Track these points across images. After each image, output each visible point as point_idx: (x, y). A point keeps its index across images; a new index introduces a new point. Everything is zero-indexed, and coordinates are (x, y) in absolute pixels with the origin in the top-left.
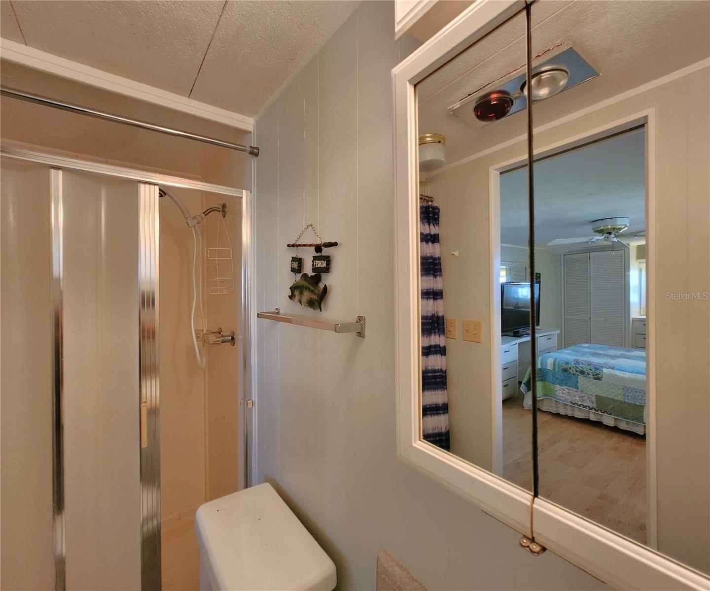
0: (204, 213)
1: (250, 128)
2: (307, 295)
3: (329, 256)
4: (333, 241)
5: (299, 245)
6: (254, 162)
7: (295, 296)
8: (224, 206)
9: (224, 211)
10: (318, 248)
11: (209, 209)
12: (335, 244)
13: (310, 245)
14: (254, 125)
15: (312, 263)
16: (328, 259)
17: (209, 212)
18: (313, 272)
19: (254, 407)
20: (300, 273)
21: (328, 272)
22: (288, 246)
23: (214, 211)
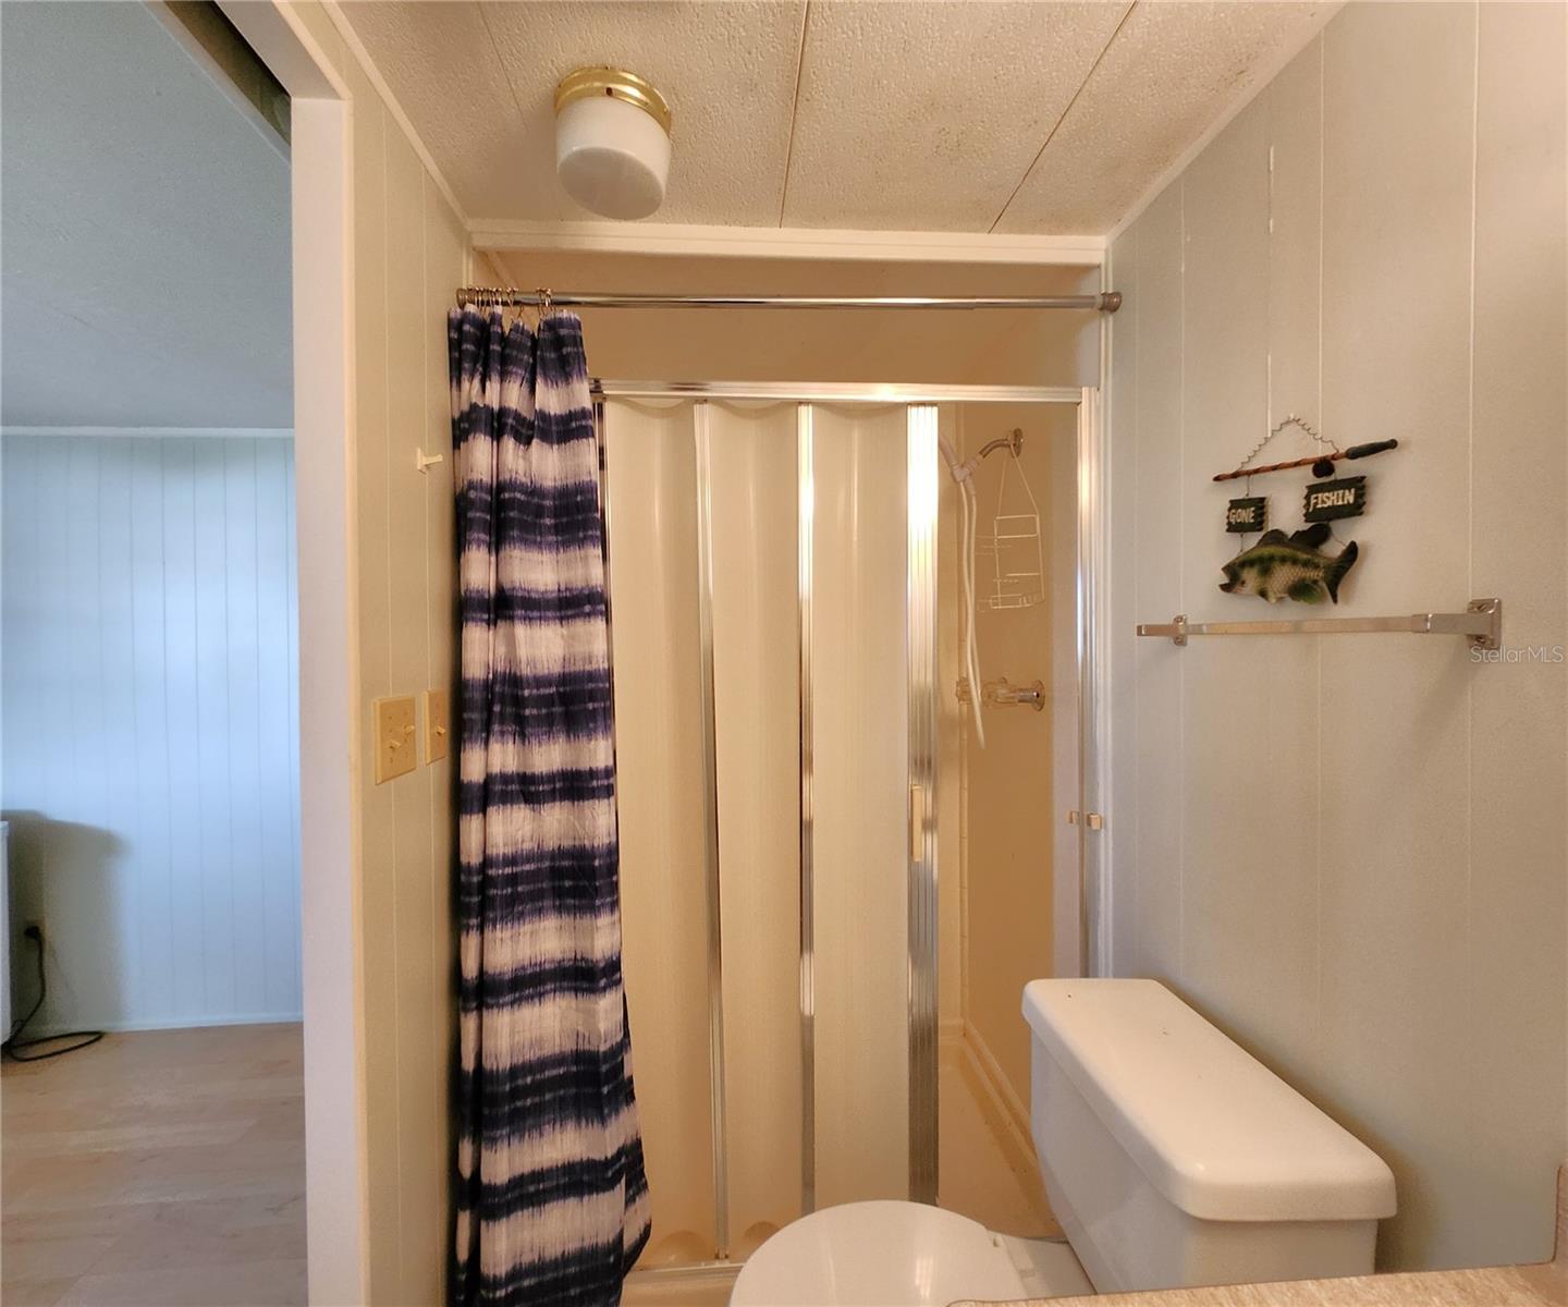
0: (981, 453)
1: (1098, 257)
2: (1284, 575)
3: (1363, 478)
4: (1385, 439)
5: (1257, 471)
6: (1107, 326)
7: (1243, 583)
8: (1017, 434)
9: (1018, 447)
10: (1323, 467)
11: (988, 446)
12: (1392, 444)
13: (1297, 464)
14: (1106, 251)
15: (1304, 502)
16: (1359, 485)
17: (991, 450)
18: (1306, 521)
19: (1103, 830)
20: (1261, 530)
21: (1361, 514)
22: (1217, 479)
23: (997, 446)
